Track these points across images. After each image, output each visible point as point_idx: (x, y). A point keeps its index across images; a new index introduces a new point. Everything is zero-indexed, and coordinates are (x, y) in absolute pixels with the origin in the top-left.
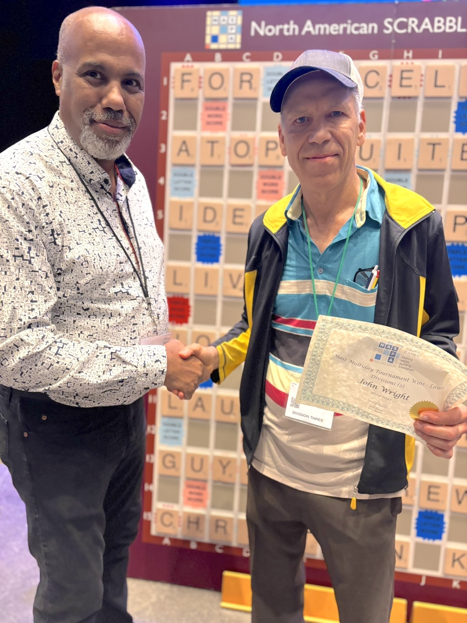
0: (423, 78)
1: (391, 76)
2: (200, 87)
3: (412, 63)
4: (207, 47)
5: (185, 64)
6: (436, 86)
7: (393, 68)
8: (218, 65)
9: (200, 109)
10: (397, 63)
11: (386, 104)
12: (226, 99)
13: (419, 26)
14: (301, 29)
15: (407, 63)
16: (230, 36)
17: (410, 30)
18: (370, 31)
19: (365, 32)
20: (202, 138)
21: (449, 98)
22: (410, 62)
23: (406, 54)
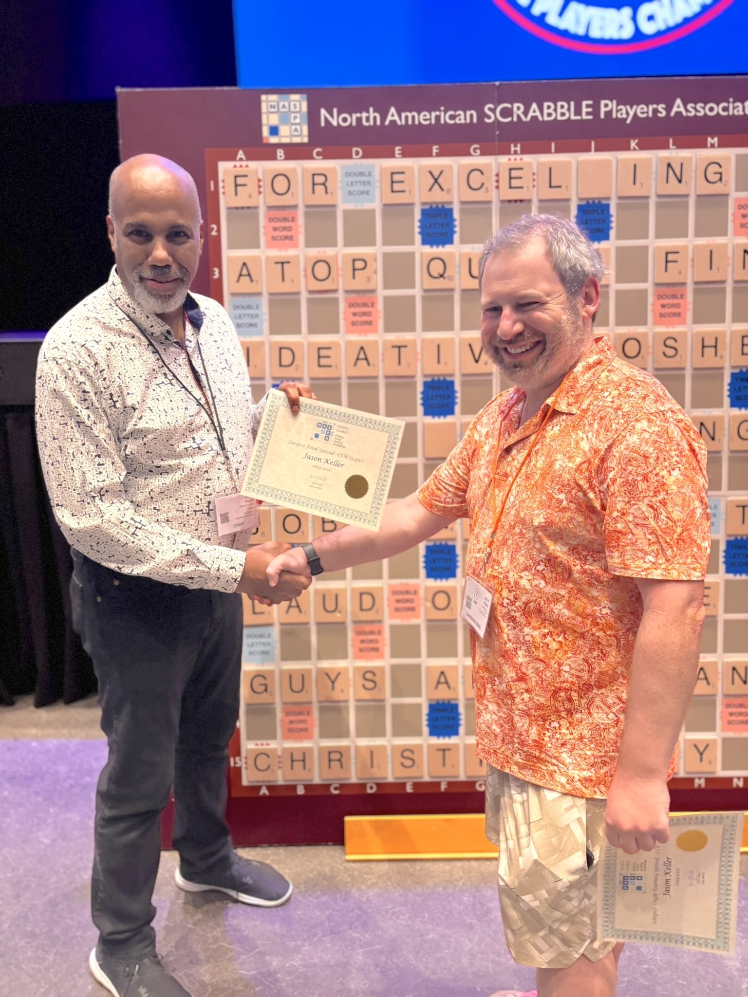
0: (535, 177)
1: (497, 175)
2: (260, 193)
3: (521, 159)
4: (265, 141)
5: (238, 164)
6: (551, 187)
7: (499, 165)
8: (281, 165)
9: (262, 221)
10: (503, 159)
11: (495, 208)
12: (295, 207)
13: (526, 113)
14: (383, 118)
15: (515, 159)
16: (293, 127)
17: (515, 119)
18: (468, 121)
19: (463, 121)
20: (268, 258)
21: (568, 200)
22: (518, 157)
23: (513, 149)
